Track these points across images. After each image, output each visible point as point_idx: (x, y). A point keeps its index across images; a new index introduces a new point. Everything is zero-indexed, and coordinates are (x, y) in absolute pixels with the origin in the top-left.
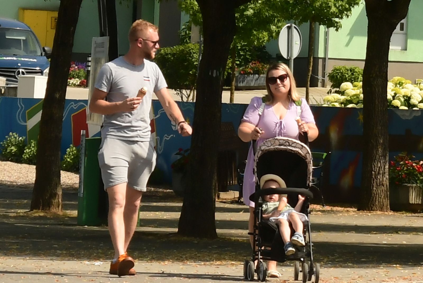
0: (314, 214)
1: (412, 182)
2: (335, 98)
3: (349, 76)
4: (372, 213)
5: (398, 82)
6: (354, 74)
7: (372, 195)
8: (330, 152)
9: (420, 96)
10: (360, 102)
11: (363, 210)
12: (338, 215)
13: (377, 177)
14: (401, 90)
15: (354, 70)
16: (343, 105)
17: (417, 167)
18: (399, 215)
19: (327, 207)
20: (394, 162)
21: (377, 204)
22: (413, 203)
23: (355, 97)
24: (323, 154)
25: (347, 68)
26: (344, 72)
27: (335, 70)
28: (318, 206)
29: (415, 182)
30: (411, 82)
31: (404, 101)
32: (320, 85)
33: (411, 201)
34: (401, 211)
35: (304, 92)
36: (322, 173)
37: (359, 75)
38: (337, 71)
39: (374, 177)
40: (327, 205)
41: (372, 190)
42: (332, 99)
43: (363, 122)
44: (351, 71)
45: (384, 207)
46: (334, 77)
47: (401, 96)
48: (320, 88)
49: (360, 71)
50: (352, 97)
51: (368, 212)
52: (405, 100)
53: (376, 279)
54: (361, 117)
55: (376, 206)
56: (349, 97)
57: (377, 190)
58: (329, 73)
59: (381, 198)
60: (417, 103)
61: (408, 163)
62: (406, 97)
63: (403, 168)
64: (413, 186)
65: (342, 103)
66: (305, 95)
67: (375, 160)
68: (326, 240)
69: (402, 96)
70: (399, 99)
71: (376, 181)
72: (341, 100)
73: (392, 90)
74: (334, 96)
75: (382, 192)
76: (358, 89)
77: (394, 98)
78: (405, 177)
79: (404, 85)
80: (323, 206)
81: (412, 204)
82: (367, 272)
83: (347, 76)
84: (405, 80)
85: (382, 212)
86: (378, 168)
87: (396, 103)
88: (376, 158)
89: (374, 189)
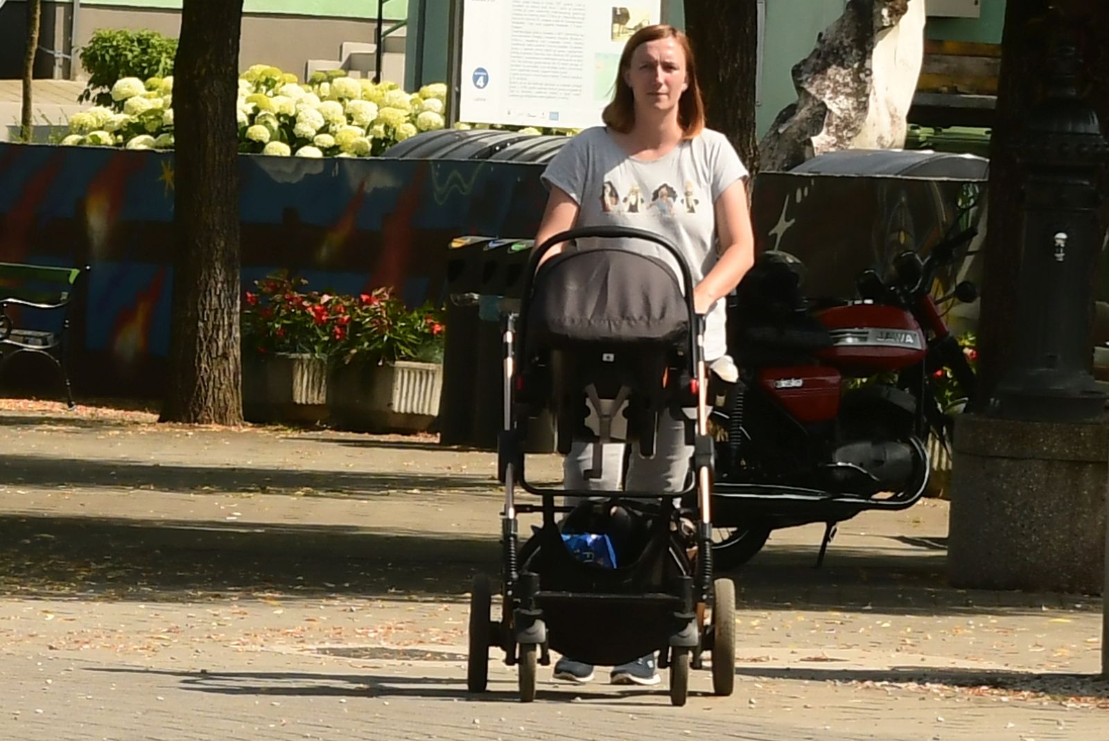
0: (48, 430)
1: (300, 347)
2: (100, 118)
3: (136, 56)
4: (196, 430)
5: (264, 78)
6: (149, 50)
7: (198, 383)
8: (88, 268)
9: (321, 115)
10: (164, 129)
11: (175, 422)
12: (110, 433)
13: (209, 335)
14: (270, 99)
15: (148, 40)
16: (120, 137)
17: (314, 310)
18: (268, 436)
19: (79, 407)
20: (254, 295)
21: (210, 405)
22: (304, 402)
23: (152, 117)
24: (71, 272)
25: (130, 35)
26: (123, 46)
27: (98, 40)
28: (58, 404)
29: (308, 348)
30: (296, 80)
31: (280, 127)
32: (59, 75)
33: (299, 397)
34: (270, 424)
35: (18, 92)
36: (67, 321)
37: (160, 53)
38: (104, 44)
39: (202, 336)
40: (80, 401)
41: (198, 368)
42: (92, 122)
43: (173, 187)
44: (140, 42)
45: (228, 413)
46: (97, 60)
47: (269, 115)
48: (58, 81)
49: (162, 42)
50: (142, 117)
51: (187, 425)
52: (282, 126)
53: (213, 637)
54: (168, 175)
55: (206, 411)
56: (136, 116)
57: (211, 370)
58: (83, 48)
59: (219, 389)
60: (314, 133)
61: (291, 299)
62: (285, 119)
63: (279, 312)
64: (302, 359)
65: (116, 133)
66: (21, 99)
67: (206, 291)
68: (80, 512)
69: (273, 114)
70: (266, 123)
71: (207, 347)
72: (116, 124)
73: (248, 101)
74: (96, 113)
75: (222, 375)
76: (159, 95)
77: (252, 119)
78: (282, 334)
79: (278, 85)
80: (71, 406)
81: (301, 404)
82: (190, 614)
83: (130, 56)
84: (280, 72)
85: (224, 427)
86: (213, 313)
87: (259, 132)
88: (207, 286)
89: (203, 365)
